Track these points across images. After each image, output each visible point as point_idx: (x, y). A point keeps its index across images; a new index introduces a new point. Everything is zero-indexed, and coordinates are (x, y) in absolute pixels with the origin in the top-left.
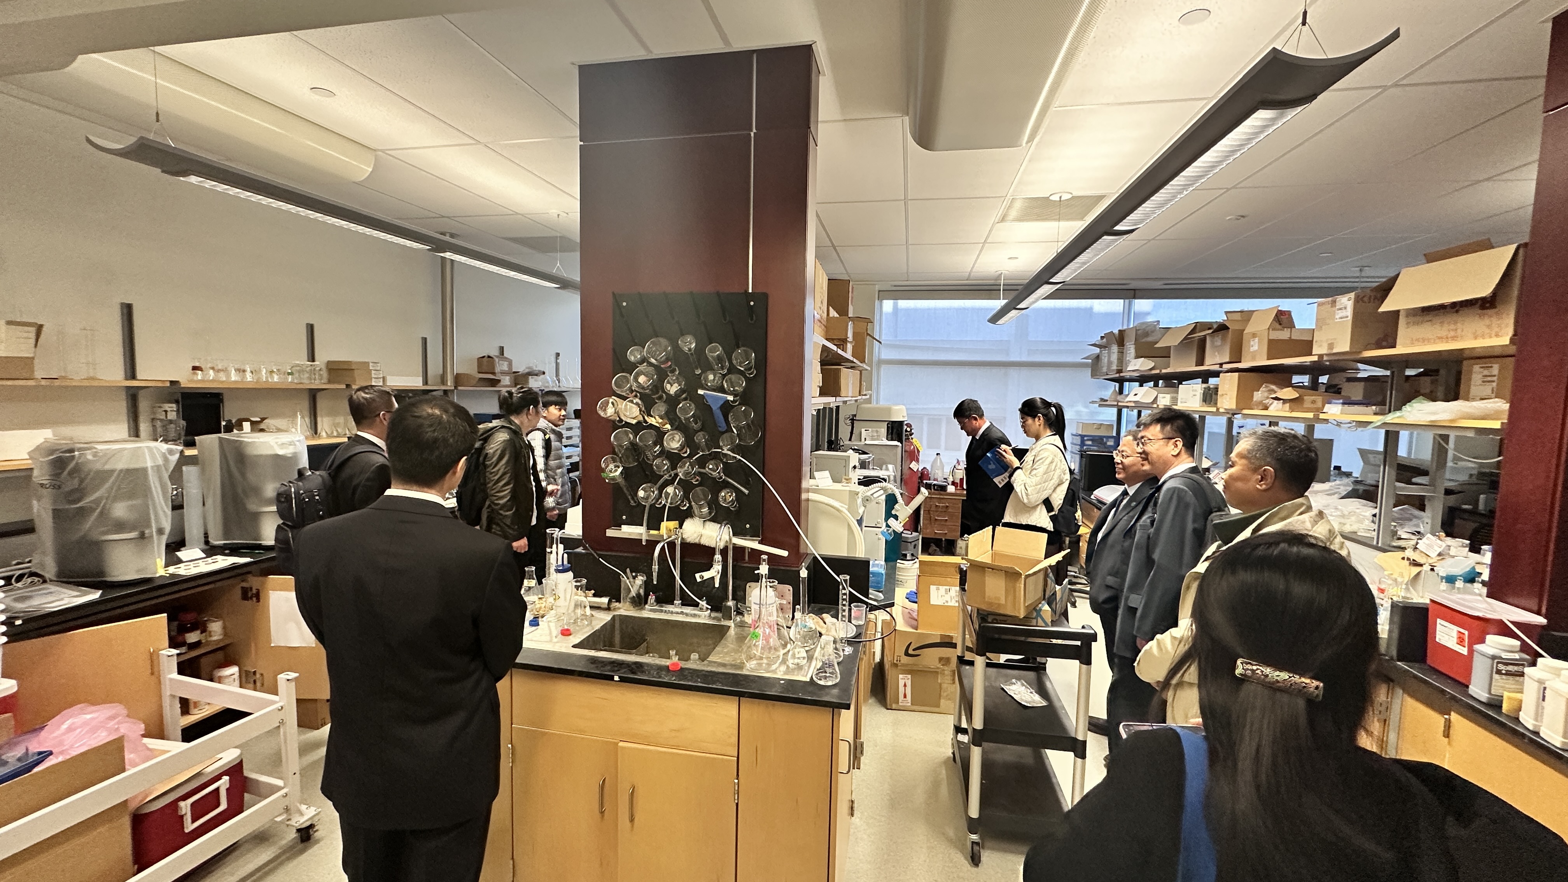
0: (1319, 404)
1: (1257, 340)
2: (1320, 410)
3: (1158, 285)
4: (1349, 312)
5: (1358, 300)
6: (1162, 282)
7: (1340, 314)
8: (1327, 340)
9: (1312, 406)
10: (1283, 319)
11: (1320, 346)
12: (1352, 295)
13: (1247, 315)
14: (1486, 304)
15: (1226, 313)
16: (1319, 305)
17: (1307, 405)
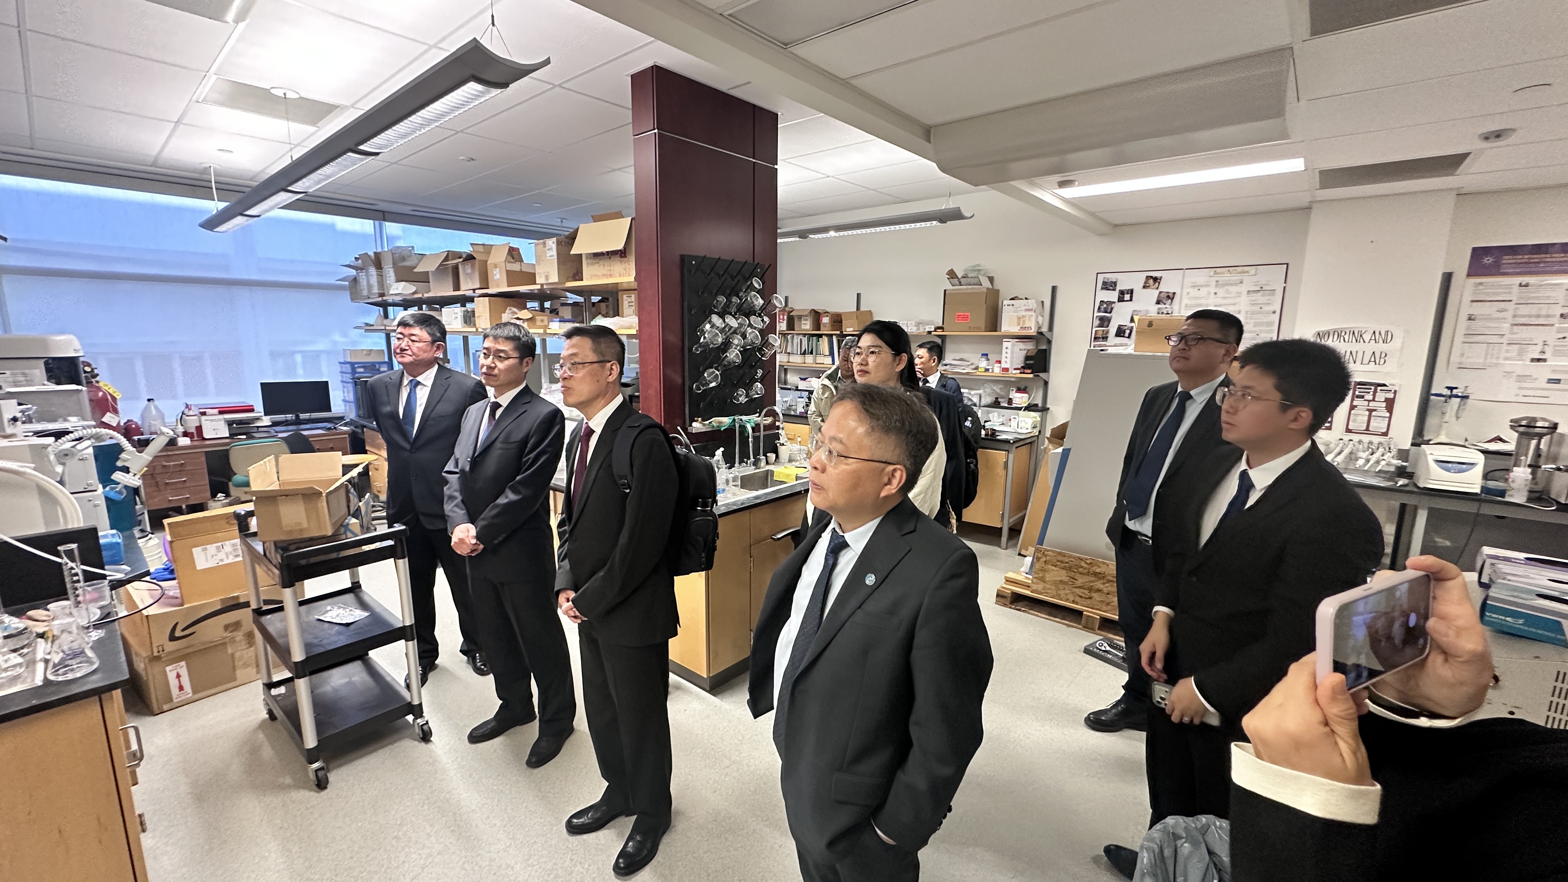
0: (546, 323)
1: (498, 269)
2: (546, 327)
3: (406, 210)
4: (554, 252)
5: (559, 243)
6: (411, 208)
7: (549, 253)
8: (544, 273)
9: (541, 324)
10: (514, 254)
11: (540, 277)
12: (554, 239)
13: (488, 248)
14: (622, 254)
15: (472, 244)
16: (536, 245)
17: (539, 323)
